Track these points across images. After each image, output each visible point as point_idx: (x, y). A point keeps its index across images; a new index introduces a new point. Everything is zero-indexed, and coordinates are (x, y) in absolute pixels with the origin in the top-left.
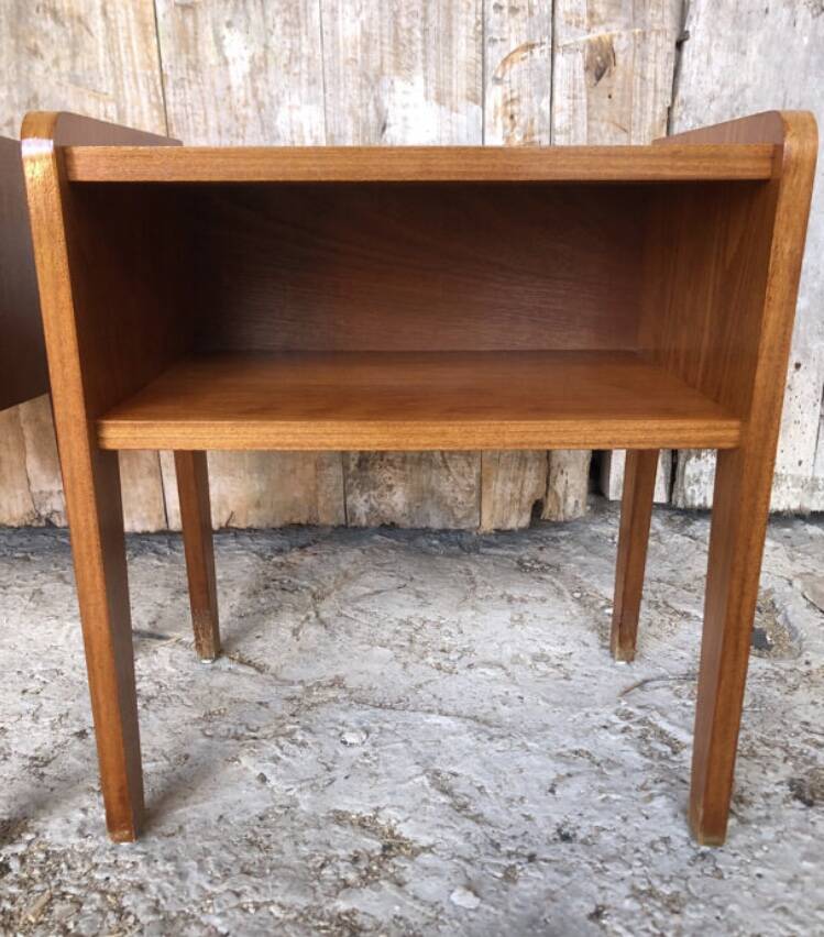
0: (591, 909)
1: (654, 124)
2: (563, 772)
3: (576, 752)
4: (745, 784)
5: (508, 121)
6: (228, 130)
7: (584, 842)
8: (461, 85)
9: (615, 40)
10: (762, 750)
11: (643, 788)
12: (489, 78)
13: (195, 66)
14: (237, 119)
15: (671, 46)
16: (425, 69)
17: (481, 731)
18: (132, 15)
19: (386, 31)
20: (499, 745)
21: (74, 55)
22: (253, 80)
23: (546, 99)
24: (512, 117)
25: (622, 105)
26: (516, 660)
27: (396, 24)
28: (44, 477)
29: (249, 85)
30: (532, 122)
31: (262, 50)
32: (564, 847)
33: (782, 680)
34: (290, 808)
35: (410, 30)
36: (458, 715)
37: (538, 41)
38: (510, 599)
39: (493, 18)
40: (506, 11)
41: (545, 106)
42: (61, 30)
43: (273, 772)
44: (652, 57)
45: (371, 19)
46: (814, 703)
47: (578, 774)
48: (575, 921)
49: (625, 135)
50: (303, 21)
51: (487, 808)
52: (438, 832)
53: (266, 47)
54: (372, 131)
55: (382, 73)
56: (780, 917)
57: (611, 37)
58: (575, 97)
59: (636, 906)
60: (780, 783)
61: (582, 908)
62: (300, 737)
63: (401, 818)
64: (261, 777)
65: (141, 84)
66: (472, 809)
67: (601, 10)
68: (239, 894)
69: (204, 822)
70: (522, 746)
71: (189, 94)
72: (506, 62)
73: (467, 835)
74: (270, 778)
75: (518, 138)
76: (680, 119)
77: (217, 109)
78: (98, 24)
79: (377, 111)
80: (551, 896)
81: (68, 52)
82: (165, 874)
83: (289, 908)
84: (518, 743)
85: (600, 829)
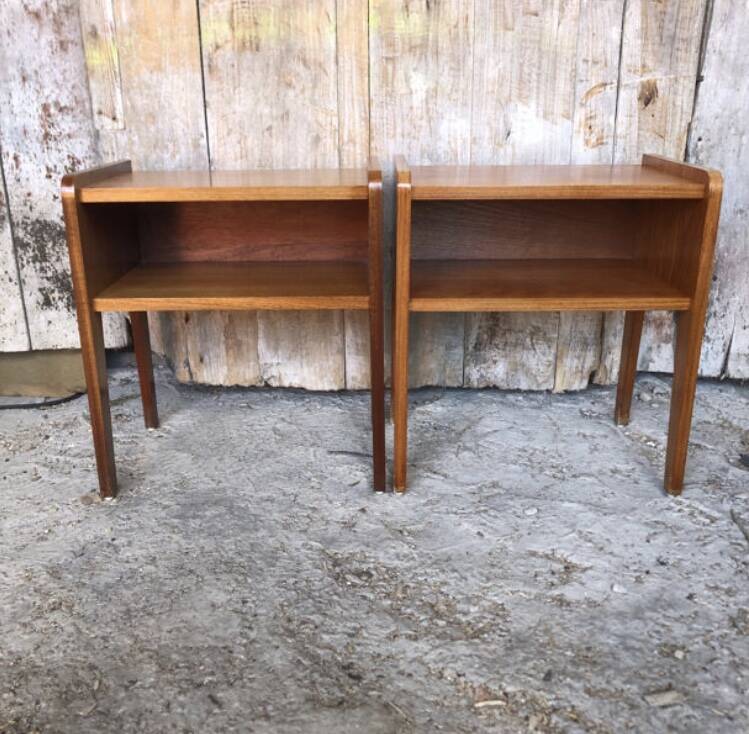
0: (687, 595)
1: (679, 132)
2: (652, 531)
3: (656, 522)
5: (588, 129)
7: (673, 565)
8: (559, 108)
9: (658, 82)
11: (698, 540)
12: (577, 104)
13: (391, 94)
14: (415, 127)
15: (692, 86)
16: (538, 98)
17: (597, 510)
18: (354, 63)
19: (514, 75)
20: (611, 518)
21: (315, 86)
22: (427, 103)
23: (613, 117)
24: (590, 127)
25: (660, 122)
26: (601, 473)
27: (521, 71)
28: (269, 355)
29: (424, 106)
30: (603, 131)
31: (434, 85)
32: (663, 567)
34: (503, 549)
35: (529, 75)
36: (580, 502)
37: (609, 81)
38: (584, 436)
39: (582, 66)
40: (590, 63)
41: (612, 121)
42: (308, 72)
43: (485, 530)
44: (680, 92)
45: (504, 68)
47: (661, 533)
48: (680, 600)
49: (662, 140)
50: (461, 67)
51: (615, 548)
52: (593, 560)
53: (437, 83)
54: (501, 137)
55: (510, 100)
57: (656, 80)
58: (631, 116)
59: (711, 593)
61: (682, 595)
62: (492, 513)
63: (568, 553)
64: (479, 533)
65: (356, 105)
66: (608, 549)
67: (650, 63)
68: (501, 587)
69: (460, 555)
70: (624, 518)
71: (386, 112)
72: (589, 93)
73: (610, 562)
74: (484, 534)
75: (593, 140)
76: (696, 129)
77: (403, 121)
78: (331, 68)
79: (506, 123)
80: (663, 589)
81: (310, 85)
82: (455, 577)
83: (530, 594)
84: (621, 516)
85: (681, 559)
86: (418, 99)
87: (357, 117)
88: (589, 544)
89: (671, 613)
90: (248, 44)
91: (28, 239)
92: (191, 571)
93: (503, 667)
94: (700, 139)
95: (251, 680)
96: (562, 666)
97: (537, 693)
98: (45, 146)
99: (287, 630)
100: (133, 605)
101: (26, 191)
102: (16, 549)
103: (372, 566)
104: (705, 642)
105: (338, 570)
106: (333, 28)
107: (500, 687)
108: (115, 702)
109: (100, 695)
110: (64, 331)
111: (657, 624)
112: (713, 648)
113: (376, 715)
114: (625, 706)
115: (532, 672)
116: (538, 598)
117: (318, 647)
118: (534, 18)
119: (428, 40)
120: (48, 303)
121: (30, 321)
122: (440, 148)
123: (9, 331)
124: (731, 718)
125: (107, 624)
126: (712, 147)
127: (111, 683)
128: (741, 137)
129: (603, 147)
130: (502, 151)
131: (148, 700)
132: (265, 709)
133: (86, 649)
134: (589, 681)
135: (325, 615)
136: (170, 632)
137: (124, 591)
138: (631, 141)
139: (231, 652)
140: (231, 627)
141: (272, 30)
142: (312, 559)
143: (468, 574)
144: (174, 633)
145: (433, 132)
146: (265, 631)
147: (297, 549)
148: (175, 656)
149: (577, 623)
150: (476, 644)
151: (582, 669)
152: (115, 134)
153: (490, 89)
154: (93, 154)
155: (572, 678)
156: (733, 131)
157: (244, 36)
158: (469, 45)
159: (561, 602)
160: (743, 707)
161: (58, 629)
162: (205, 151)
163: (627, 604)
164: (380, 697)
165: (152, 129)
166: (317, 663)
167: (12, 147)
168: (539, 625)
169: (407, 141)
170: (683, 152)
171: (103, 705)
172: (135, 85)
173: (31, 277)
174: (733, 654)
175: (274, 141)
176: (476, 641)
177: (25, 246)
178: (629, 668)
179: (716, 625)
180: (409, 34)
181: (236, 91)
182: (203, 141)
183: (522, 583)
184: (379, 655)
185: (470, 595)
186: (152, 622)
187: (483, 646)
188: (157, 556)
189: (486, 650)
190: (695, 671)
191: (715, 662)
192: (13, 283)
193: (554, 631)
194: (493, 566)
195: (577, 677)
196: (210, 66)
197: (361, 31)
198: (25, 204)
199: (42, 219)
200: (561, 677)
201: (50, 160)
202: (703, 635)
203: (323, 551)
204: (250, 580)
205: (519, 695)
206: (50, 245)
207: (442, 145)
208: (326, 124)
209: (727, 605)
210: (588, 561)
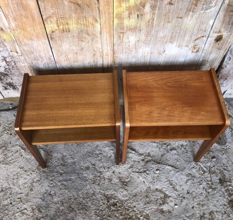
0: (192, 207)
2: (188, 179)
3: (189, 174)
4: (213, 180)
7: (191, 194)
8: (184, 44)
10: (216, 171)
11: (199, 182)
13: (122, 42)
14: (130, 51)
16: (177, 42)
17: (175, 170)
18: (108, 35)
19: (169, 36)
20: (178, 174)
21: (93, 41)
23: (204, 45)
24: (195, 48)
25: (221, 46)
27: (172, 34)
29: (134, 45)
30: (199, 49)
32: (188, 195)
33: (222, 151)
34: (149, 188)
35: (175, 36)
36: (171, 166)
37: (205, 35)
40: (199, 31)
41: (203, 46)
42: (89, 37)
43: (145, 181)
45: (166, 34)
46: (226, 158)
47: (190, 179)
48: (190, 209)
49: (220, 50)
50: (149, 34)
51: (177, 187)
52: (171, 193)
53: (139, 39)
54: (161, 52)
55: (167, 43)
56: (215, 208)
57: (223, 35)
58: (210, 45)
59: (198, 206)
60: (218, 180)
62: (148, 172)
63: (166, 190)
64: (144, 181)
65: (108, 46)
66: (175, 188)
67: (222, 30)
68: (148, 207)
69: (139, 192)
70: (181, 173)
71: (119, 47)
72: (196, 39)
73: (175, 194)
74: (145, 182)
75: (195, 51)
77: (126, 49)
78: (99, 35)
79: (164, 49)
80: (187, 204)
81: (91, 41)
82: (137, 204)
83: (155, 209)
84: (181, 172)
85: (193, 191)
86: (132, 44)
87: (109, 49)
88: (171, 187)
89: (187, 214)
90: (65, 30)
103: (117, 200)
105: (109, 204)
106: (99, 24)
110: (14, 94)
116: (157, 210)
118: (180, 19)
119: (137, 26)
120: (6, 89)
121: (2, 93)
129: (198, 53)
130: (161, 56)
138: (208, 51)
141: (75, 26)
145: (137, 52)
147: (98, 194)
152: (19, 57)
153: (160, 39)
157: (63, 28)
158: (153, 27)
159: (162, 212)
162: (53, 60)
163: (177, 212)
165: (32, 55)
169: (127, 54)
170: (226, 52)
172: (23, 44)
175: (78, 56)
180: (130, 25)
181: (63, 44)
182: (52, 57)
183: (153, 205)
185: (141, 211)
188: (64, 201)
194: (147, 196)
196: (51, 37)
197: (110, 25)
203: (104, 194)
207: (140, 55)
208: (97, 51)
209: (201, 211)
210: (170, 194)
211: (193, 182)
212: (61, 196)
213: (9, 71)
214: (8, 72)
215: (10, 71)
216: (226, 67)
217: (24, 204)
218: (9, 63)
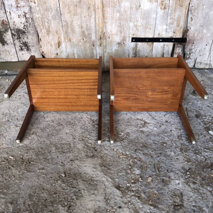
0: (170, 130)
1: (187, 5)
4: (190, 115)
6: (113, 6)
7: (169, 122)
10: (193, 110)
11: (176, 116)
14: (115, 4)
24: (162, 4)
25: (182, 2)
30: (166, 5)
32: (167, 123)
33: (197, 99)
34: (131, 118)
41: (168, 2)
46: (201, 103)
47: (168, 114)
49: (181, 7)
51: (156, 118)
54: (138, 7)
58: (173, 1)
59: (176, 130)
60: (194, 115)
61: (169, 130)
63: (146, 119)
66: (155, 118)
68: (129, 128)
69: (121, 120)
73: (155, 121)
75: (163, 7)
76: (191, 4)
77: (112, 3)
79: (139, 3)
80: (165, 129)
83: (135, 130)
85: (171, 121)
87: (99, 2)
88: (151, 117)
89: (166, 135)
91: (15, 33)
92: (61, 125)
93: (127, 148)
94: (192, 7)
95: (75, 151)
96: (139, 148)
97: (133, 154)
98: (17, 9)
99: (82, 139)
100: (49, 133)
101: (13, 21)
102: (22, 117)
104: (171, 142)
105: (94, 124)
107: (125, 153)
108: (47, 156)
109: (44, 154)
110: (27, 56)
111: (162, 137)
112: (173, 143)
113: (99, 159)
114: (150, 157)
115: (132, 149)
116: (137, 130)
117: (88, 143)
120: (22, 49)
121: (18, 54)
122: (122, 10)
123: (13, 57)
124: (171, 159)
125: (44, 138)
126: (195, 9)
127: (46, 152)
128: (203, 6)
129: (165, 10)
130: (138, 11)
131: (54, 155)
132: (77, 158)
133: (40, 144)
134: (144, 151)
135: (90, 135)
136: (57, 140)
137: (47, 130)
138: (173, 8)
139: (70, 144)
140: (70, 138)
142: (88, 121)
143: (122, 125)
144: (58, 140)
145: (120, 6)
146: (77, 139)
147: (85, 118)
148: (59, 146)
149: (144, 137)
150: (121, 143)
151: (143, 149)
152: (35, 7)
154: (30, 11)
155: (140, 151)
156: (201, 4)
159: (142, 132)
160: (175, 157)
161: (34, 139)
162: (59, 11)
163: (156, 132)
164: (100, 155)
165: (45, 6)
166: (88, 147)
167: (8, 9)
168: (136, 137)
170: (187, 10)
171: (45, 156)
173: (17, 43)
174: (176, 145)
175: (77, 8)
176: (122, 142)
177: (15, 35)
178: (153, 148)
179: (175, 138)
182: (59, 9)
183: (134, 127)
184: (101, 145)
185: (122, 130)
186: (54, 137)
187: (123, 143)
188: (54, 120)
189: (124, 144)
190: (167, 149)
191: (172, 147)
192: (12, 45)
193: (139, 139)
194: (128, 122)
195: (142, 151)
198: (14, 25)
199: (18, 28)
200: (138, 151)
201: (19, 13)
202: (171, 140)
203: (91, 119)
204: (74, 127)
205: (129, 154)
206: (21, 35)
207: (122, 9)
208: (91, 4)
209: (178, 133)
210: (150, 121)
211: (171, 115)
212: (52, 117)
213: (26, 28)
214: (26, 30)
215: (28, 29)
216: (190, 28)
217: (19, 121)
218: (28, 20)
